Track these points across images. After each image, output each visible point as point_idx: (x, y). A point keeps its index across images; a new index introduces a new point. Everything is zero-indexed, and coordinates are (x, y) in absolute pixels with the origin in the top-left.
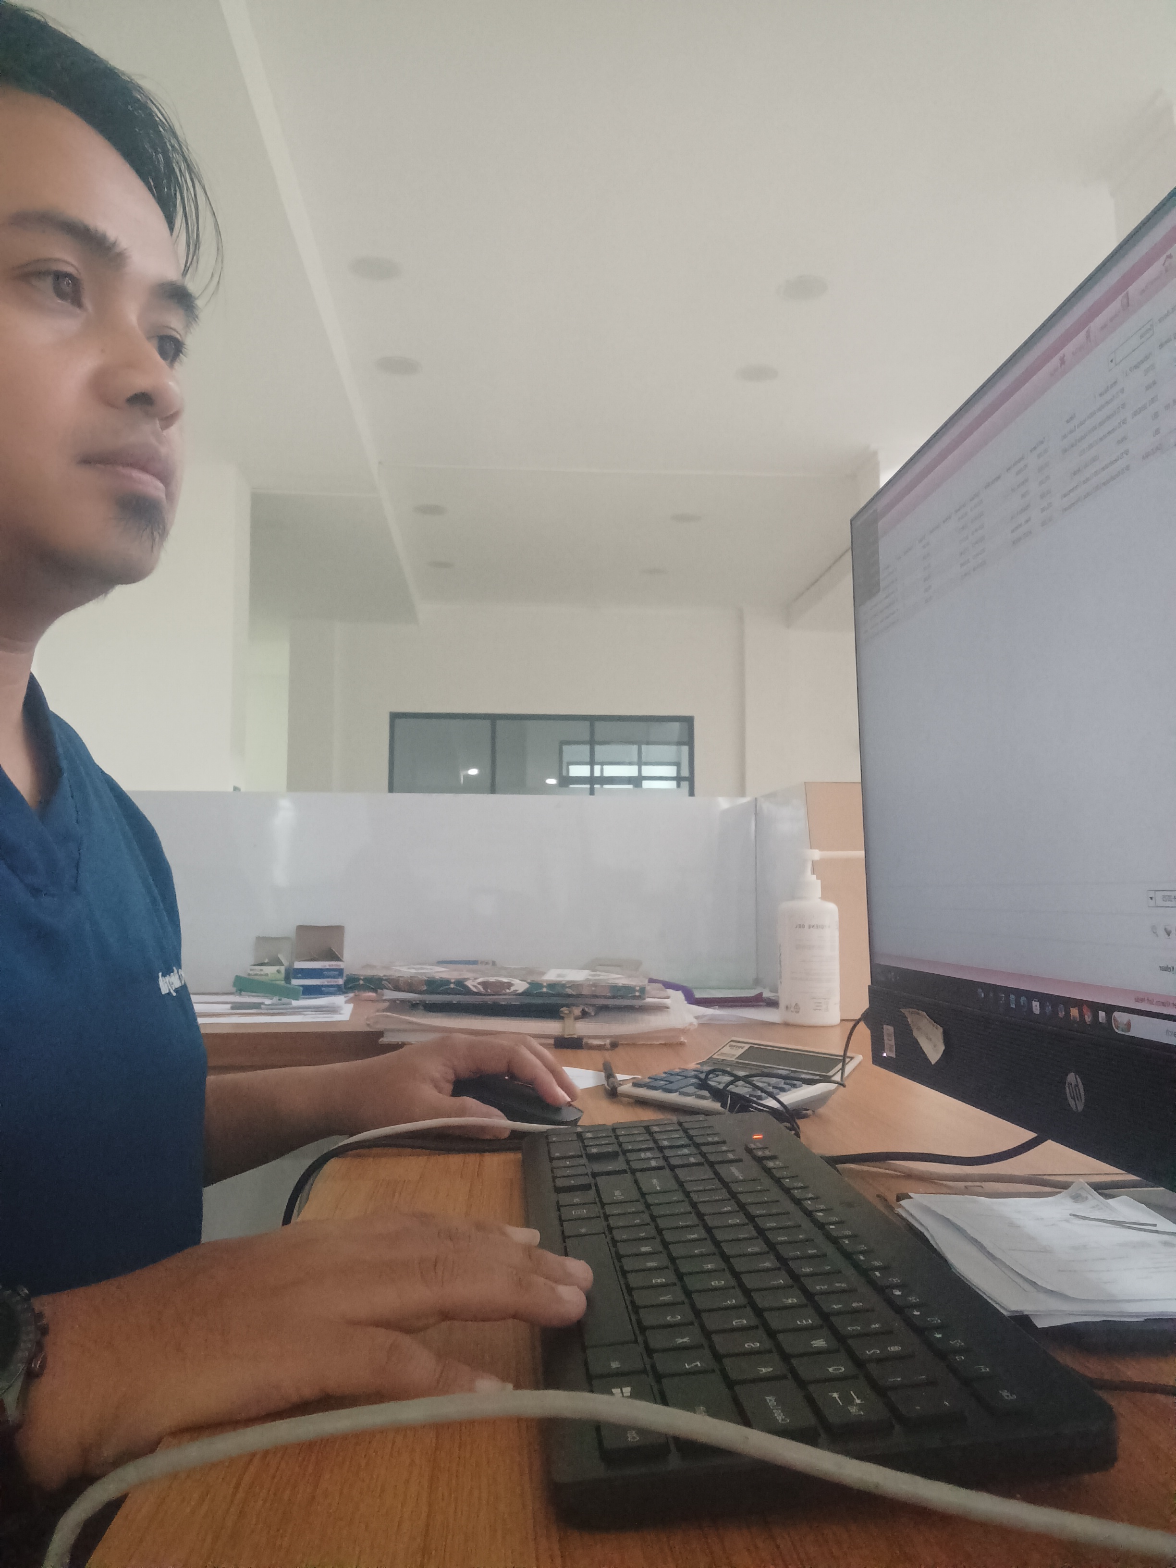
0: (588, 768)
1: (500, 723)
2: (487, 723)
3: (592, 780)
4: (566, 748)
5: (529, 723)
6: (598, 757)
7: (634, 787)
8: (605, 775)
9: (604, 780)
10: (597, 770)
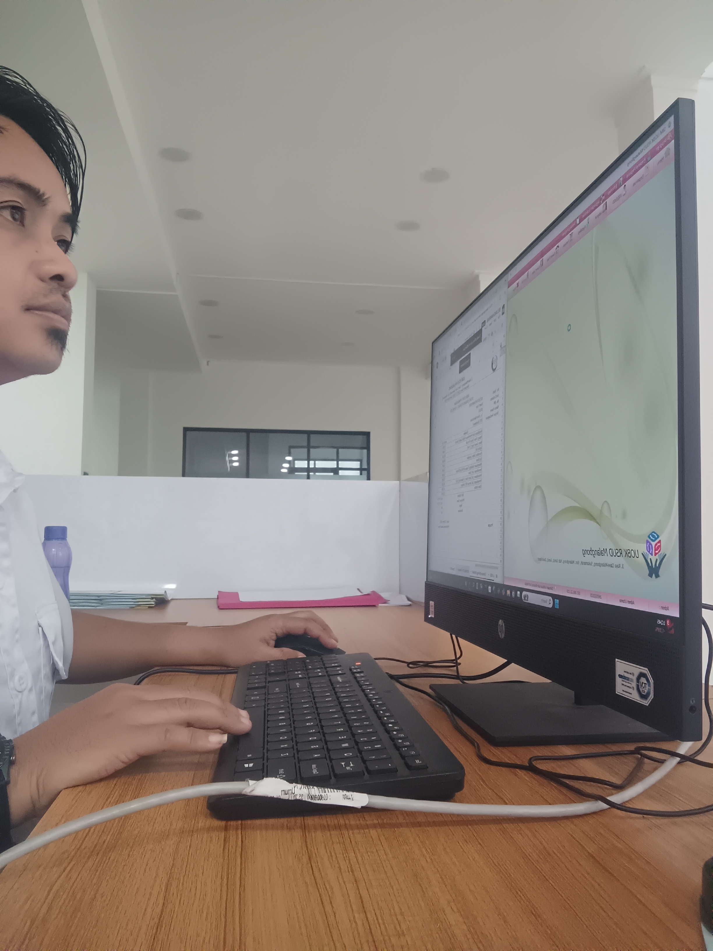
0: (306, 462)
1: (252, 435)
2: (244, 434)
3: (308, 470)
4: (292, 450)
5: (270, 434)
6: (312, 456)
7: (334, 474)
8: (317, 467)
9: (316, 470)
10: (312, 464)
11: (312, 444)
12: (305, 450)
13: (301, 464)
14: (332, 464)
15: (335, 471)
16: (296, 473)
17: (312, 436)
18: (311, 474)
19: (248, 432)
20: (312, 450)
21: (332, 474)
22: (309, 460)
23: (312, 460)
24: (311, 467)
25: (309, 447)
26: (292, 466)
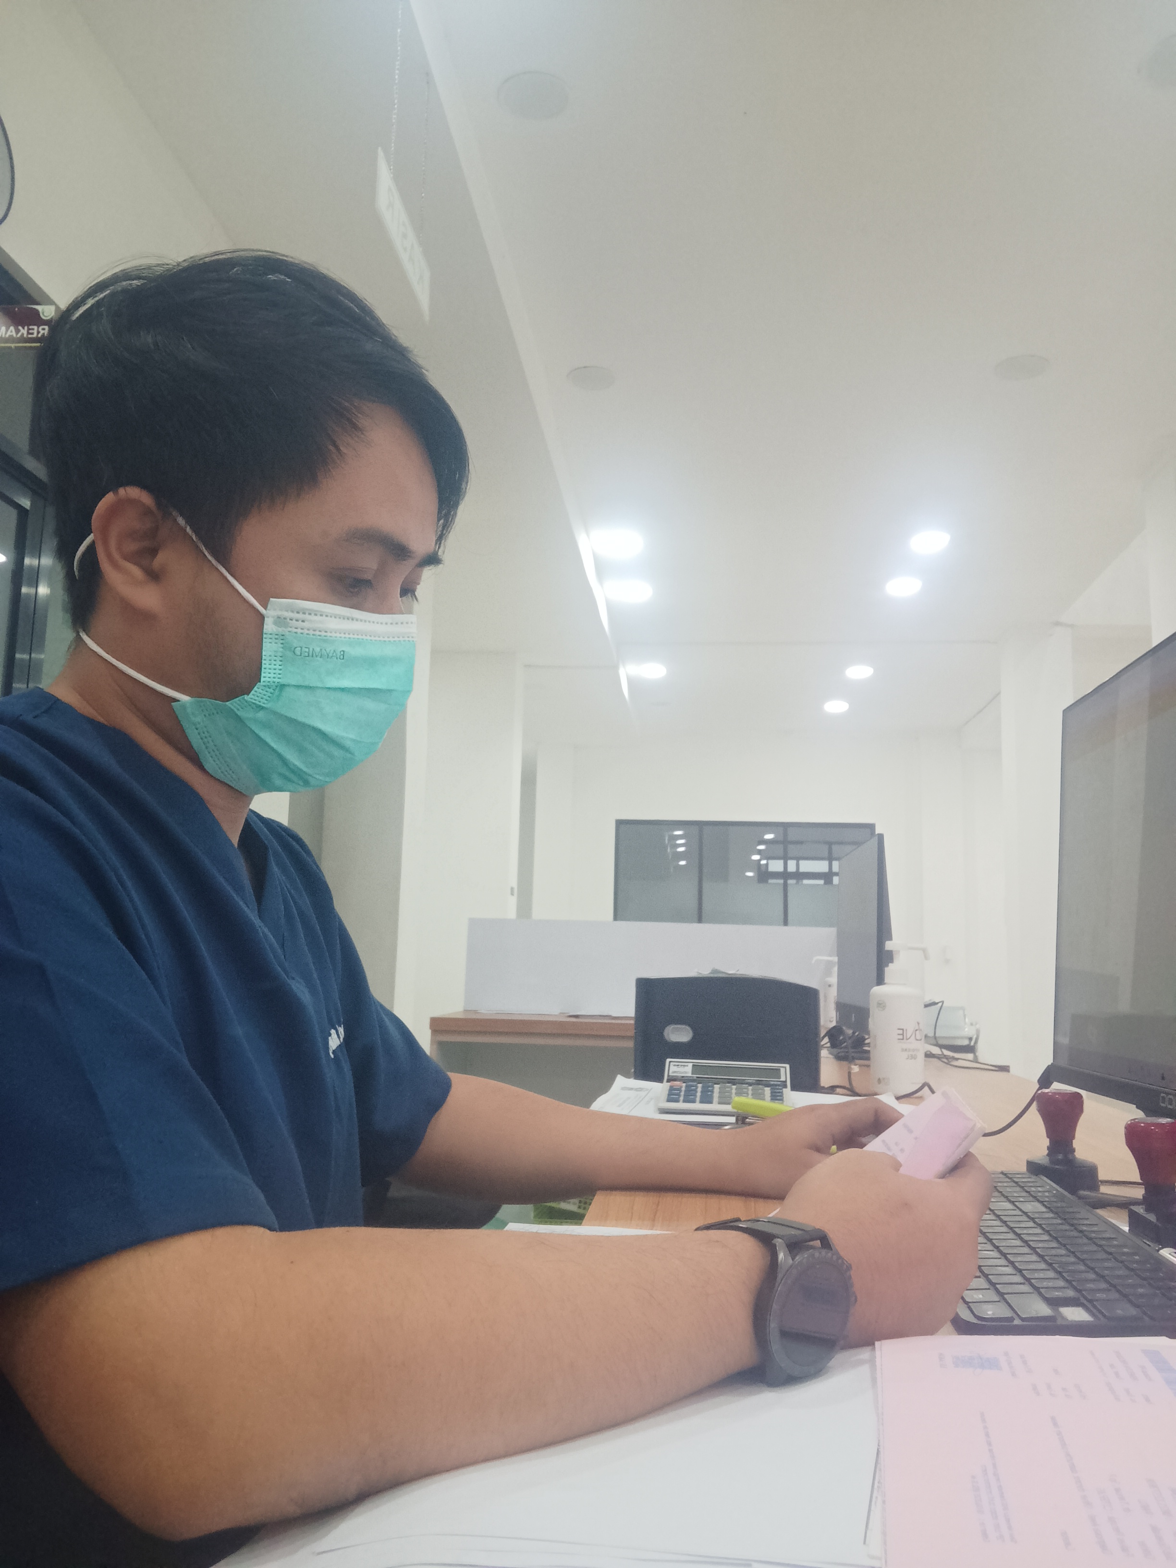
0: (781, 862)
1: (706, 829)
2: (695, 829)
3: (785, 875)
5: (732, 828)
6: (790, 855)
7: (825, 883)
8: (802, 870)
9: (799, 876)
10: (792, 866)
11: (790, 838)
12: (781, 847)
13: (776, 866)
14: (821, 866)
15: (827, 877)
16: (770, 881)
17: (790, 830)
18: (789, 882)
19: (700, 825)
20: (791, 847)
21: (821, 882)
22: (785, 858)
23: (792, 859)
24: (789, 870)
25: (785, 842)
26: (763, 869)
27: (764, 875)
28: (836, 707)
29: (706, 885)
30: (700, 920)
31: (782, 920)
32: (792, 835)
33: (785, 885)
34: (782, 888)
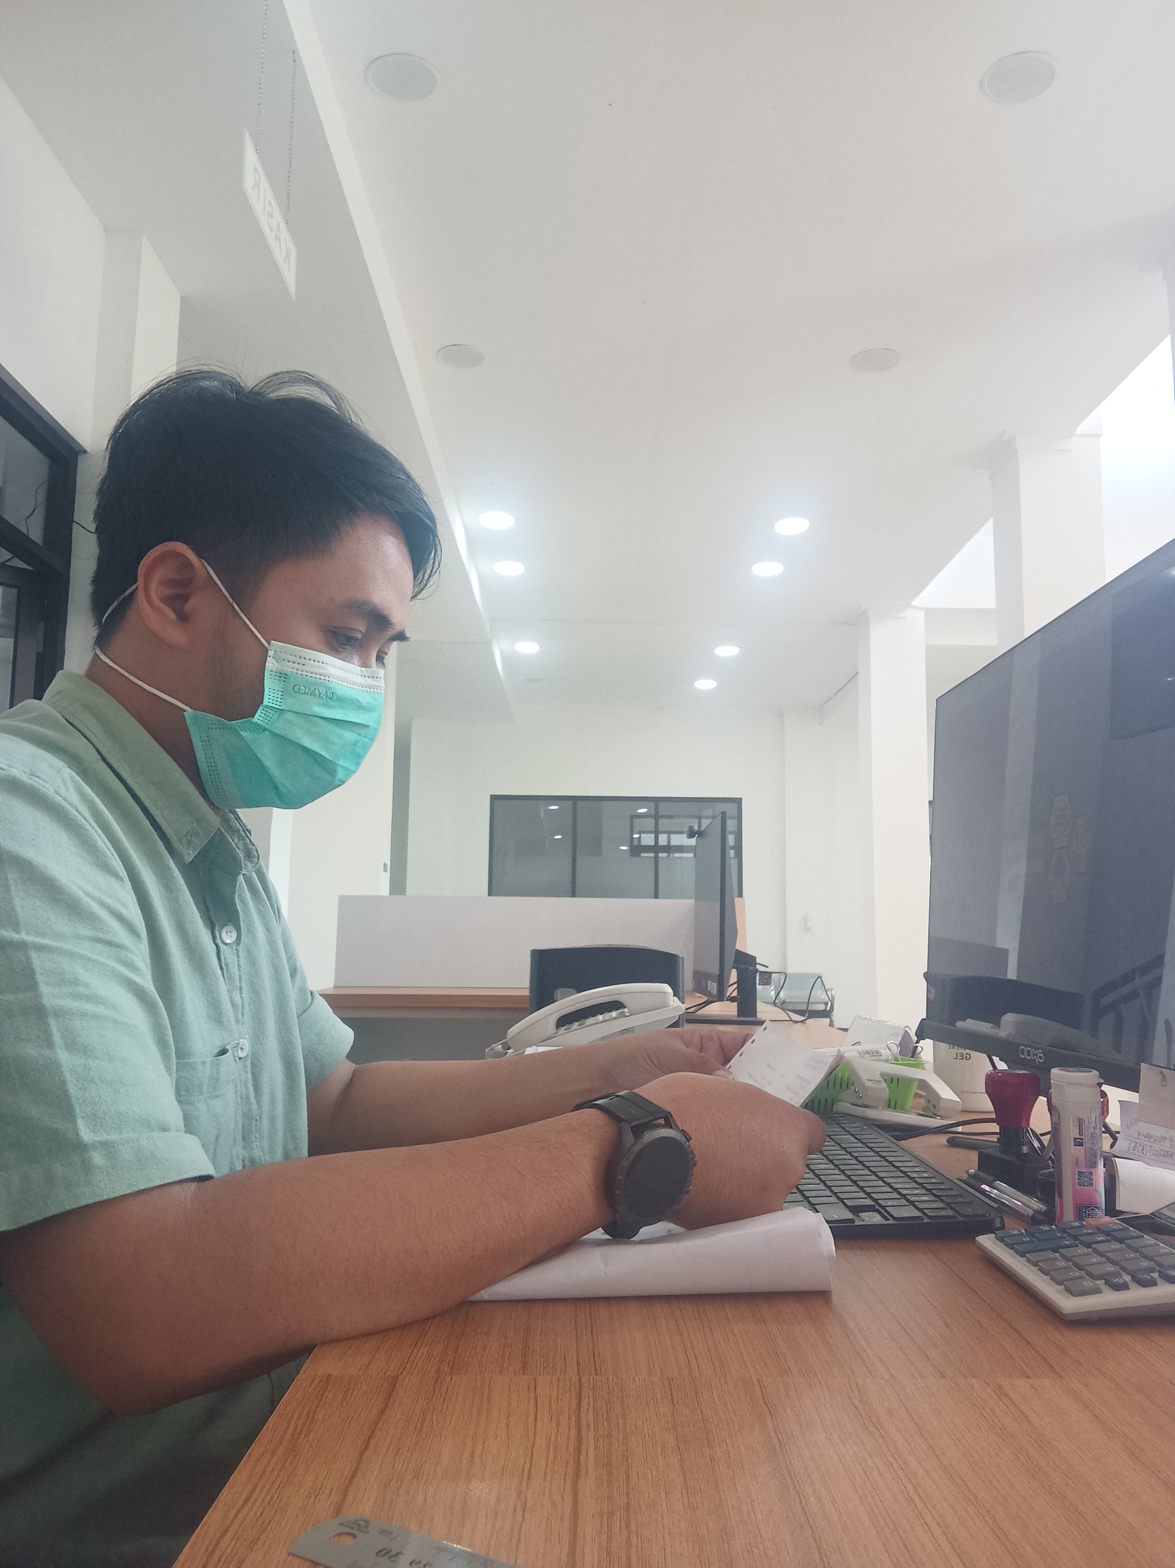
0: (653, 836)
1: (580, 804)
2: (570, 804)
3: (656, 848)
4: (635, 820)
5: (605, 803)
6: (661, 828)
8: (673, 843)
9: (668, 849)
10: (663, 840)
11: (661, 813)
12: (653, 821)
13: (648, 840)
16: (642, 855)
17: (661, 804)
18: (660, 855)
19: (574, 800)
20: (661, 821)
21: (691, 855)
22: (657, 833)
23: (663, 832)
24: (660, 844)
25: (656, 816)
26: (636, 843)
27: (637, 849)
28: (705, 684)
29: (581, 861)
30: (573, 895)
31: (653, 892)
32: (663, 809)
33: (656, 859)
34: (652, 862)
